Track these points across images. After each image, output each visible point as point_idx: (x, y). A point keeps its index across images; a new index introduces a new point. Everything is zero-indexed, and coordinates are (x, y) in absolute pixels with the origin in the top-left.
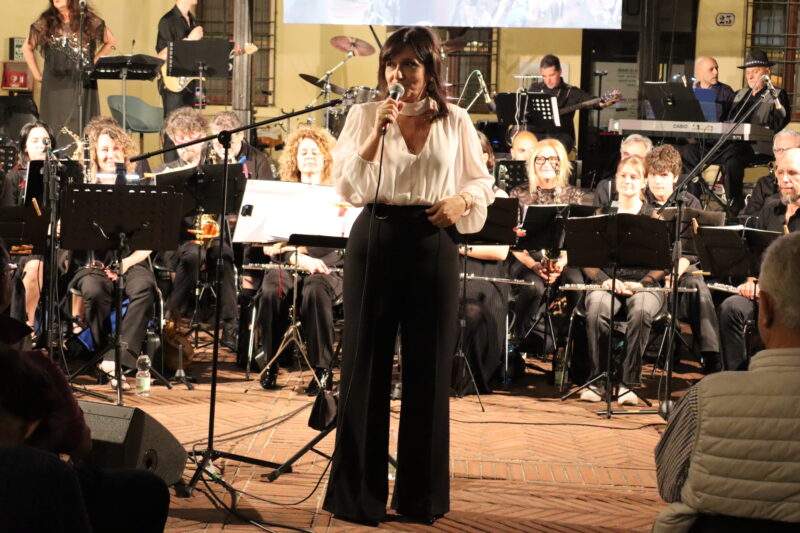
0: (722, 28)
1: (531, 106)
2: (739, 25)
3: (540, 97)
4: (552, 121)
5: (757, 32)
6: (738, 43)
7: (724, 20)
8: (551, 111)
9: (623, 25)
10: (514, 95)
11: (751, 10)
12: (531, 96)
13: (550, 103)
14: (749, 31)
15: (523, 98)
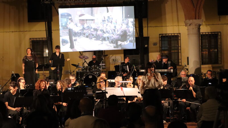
0: (155, 46)
1: (123, 67)
2: (158, 45)
3: (124, 66)
4: (127, 70)
5: (162, 46)
6: (158, 49)
7: (155, 44)
8: (127, 68)
9: (136, 48)
10: (119, 66)
11: (160, 42)
12: (123, 66)
13: (127, 67)
14: (161, 46)
15: (121, 66)
